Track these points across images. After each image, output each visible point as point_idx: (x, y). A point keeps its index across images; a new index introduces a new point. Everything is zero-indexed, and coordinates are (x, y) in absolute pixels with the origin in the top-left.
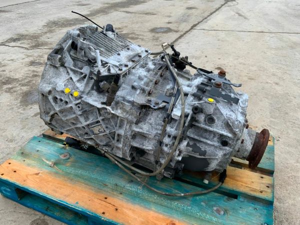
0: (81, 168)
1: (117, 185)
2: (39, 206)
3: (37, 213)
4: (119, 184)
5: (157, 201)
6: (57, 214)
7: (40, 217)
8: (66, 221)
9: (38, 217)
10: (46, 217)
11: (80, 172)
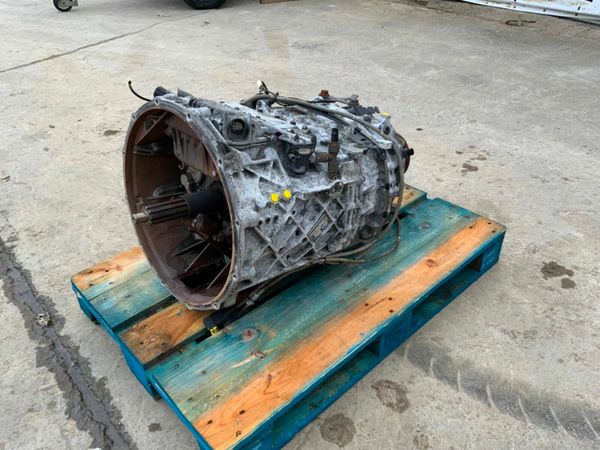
0: (292, 319)
1: (348, 291)
2: (304, 417)
3: (308, 428)
4: (348, 288)
5: (392, 263)
6: (331, 393)
7: (318, 425)
8: (349, 384)
9: (317, 428)
10: (323, 416)
11: (299, 323)
